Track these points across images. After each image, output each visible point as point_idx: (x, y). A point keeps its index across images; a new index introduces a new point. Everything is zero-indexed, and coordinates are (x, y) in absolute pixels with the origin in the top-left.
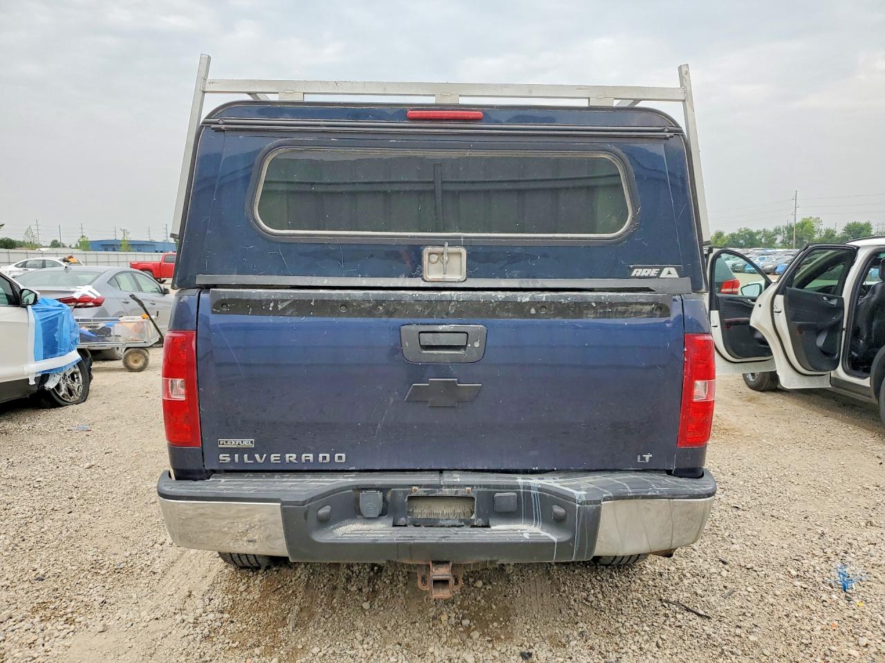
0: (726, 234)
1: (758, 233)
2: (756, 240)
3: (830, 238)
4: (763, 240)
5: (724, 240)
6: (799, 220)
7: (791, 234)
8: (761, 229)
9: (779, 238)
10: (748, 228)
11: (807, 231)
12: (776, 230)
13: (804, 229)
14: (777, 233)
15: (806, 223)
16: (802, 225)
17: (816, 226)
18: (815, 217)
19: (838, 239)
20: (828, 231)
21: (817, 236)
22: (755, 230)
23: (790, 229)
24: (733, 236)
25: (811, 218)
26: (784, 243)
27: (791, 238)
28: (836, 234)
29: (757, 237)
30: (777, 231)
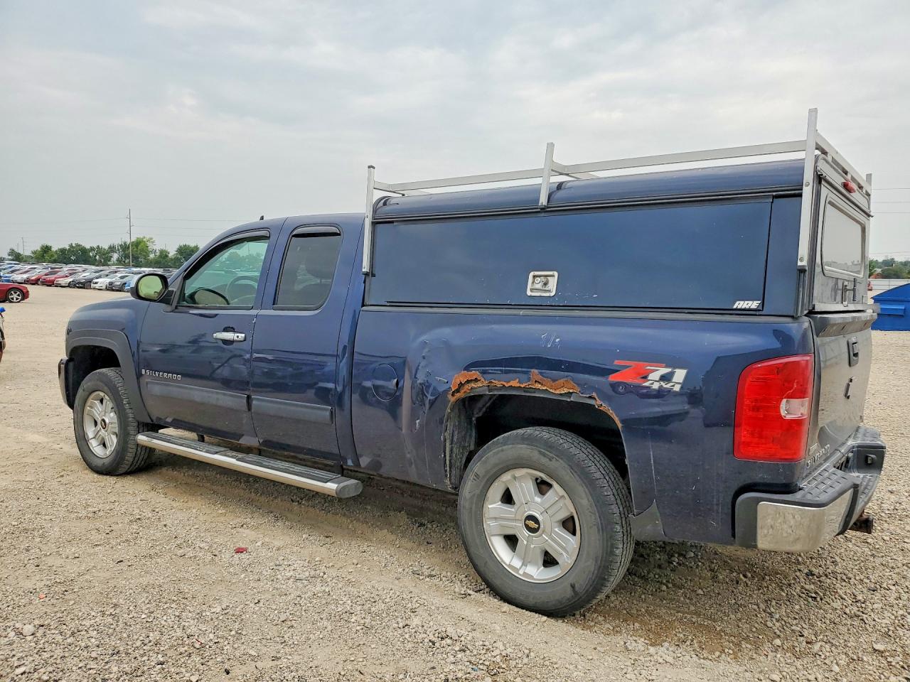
0: (54, 249)
1: (92, 249)
2: (90, 257)
3: (164, 258)
4: (97, 257)
5: (52, 256)
6: (133, 239)
7: (127, 252)
8: (95, 246)
9: (115, 256)
10: (80, 243)
11: (142, 250)
12: (110, 248)
13: (139, 248)
14: (113, 251)
15: (140, 242)
16: (137, 244)
17: (151, 247)
18: (148, 237)
19: (172, 259)
20: (162, 251)
21: (152, 256)
22: (88, 247)
23: (125, 247)
24: (63, 251)
25: (144, 238)
26: (120, 262)
27: (127, 256)
28: (170, 255)
29: (91, 254)
30: (112, 249)
